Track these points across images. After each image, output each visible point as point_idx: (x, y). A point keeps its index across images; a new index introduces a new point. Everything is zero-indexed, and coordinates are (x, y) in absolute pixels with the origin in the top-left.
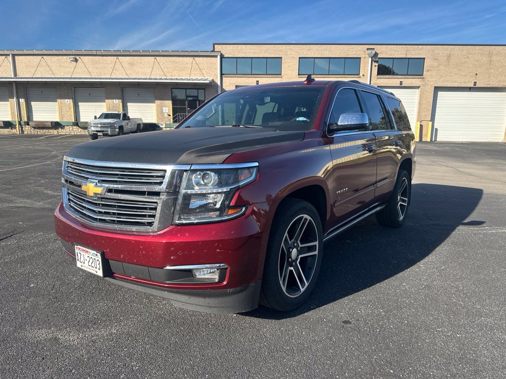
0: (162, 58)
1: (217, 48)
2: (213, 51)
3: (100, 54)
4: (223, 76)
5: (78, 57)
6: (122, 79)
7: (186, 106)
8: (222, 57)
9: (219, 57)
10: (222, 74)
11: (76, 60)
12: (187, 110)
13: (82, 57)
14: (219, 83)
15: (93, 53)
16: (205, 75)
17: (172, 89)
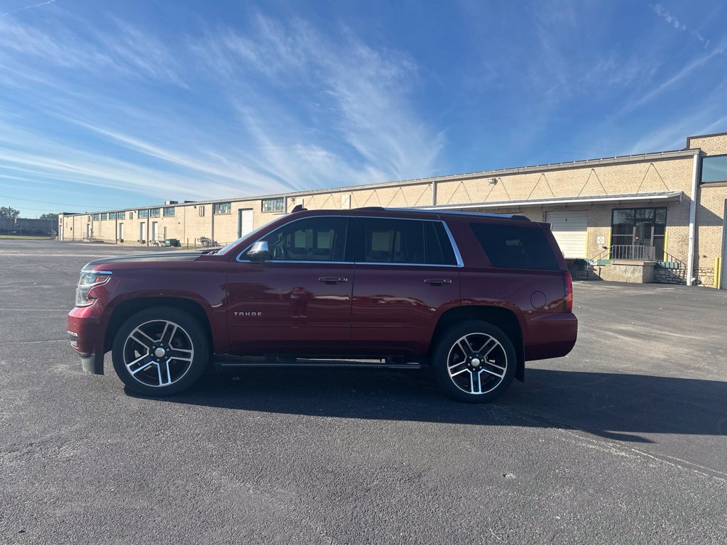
0: (602, 168)
1: (695, 144)
2: (688, 148)
3: (522, 171)
4: (701, 186)
5: (497, 178)
6: (547, 200)
7: (634, 235)
8: (702, 156)
9: (696, 157)
10: (700, 183)
11: (495, 182)
12: (634, 241)
13: (502, 178)
14: (693, 198)
15: (515, 172)
16: (670, 186)
17: (613, 210)
